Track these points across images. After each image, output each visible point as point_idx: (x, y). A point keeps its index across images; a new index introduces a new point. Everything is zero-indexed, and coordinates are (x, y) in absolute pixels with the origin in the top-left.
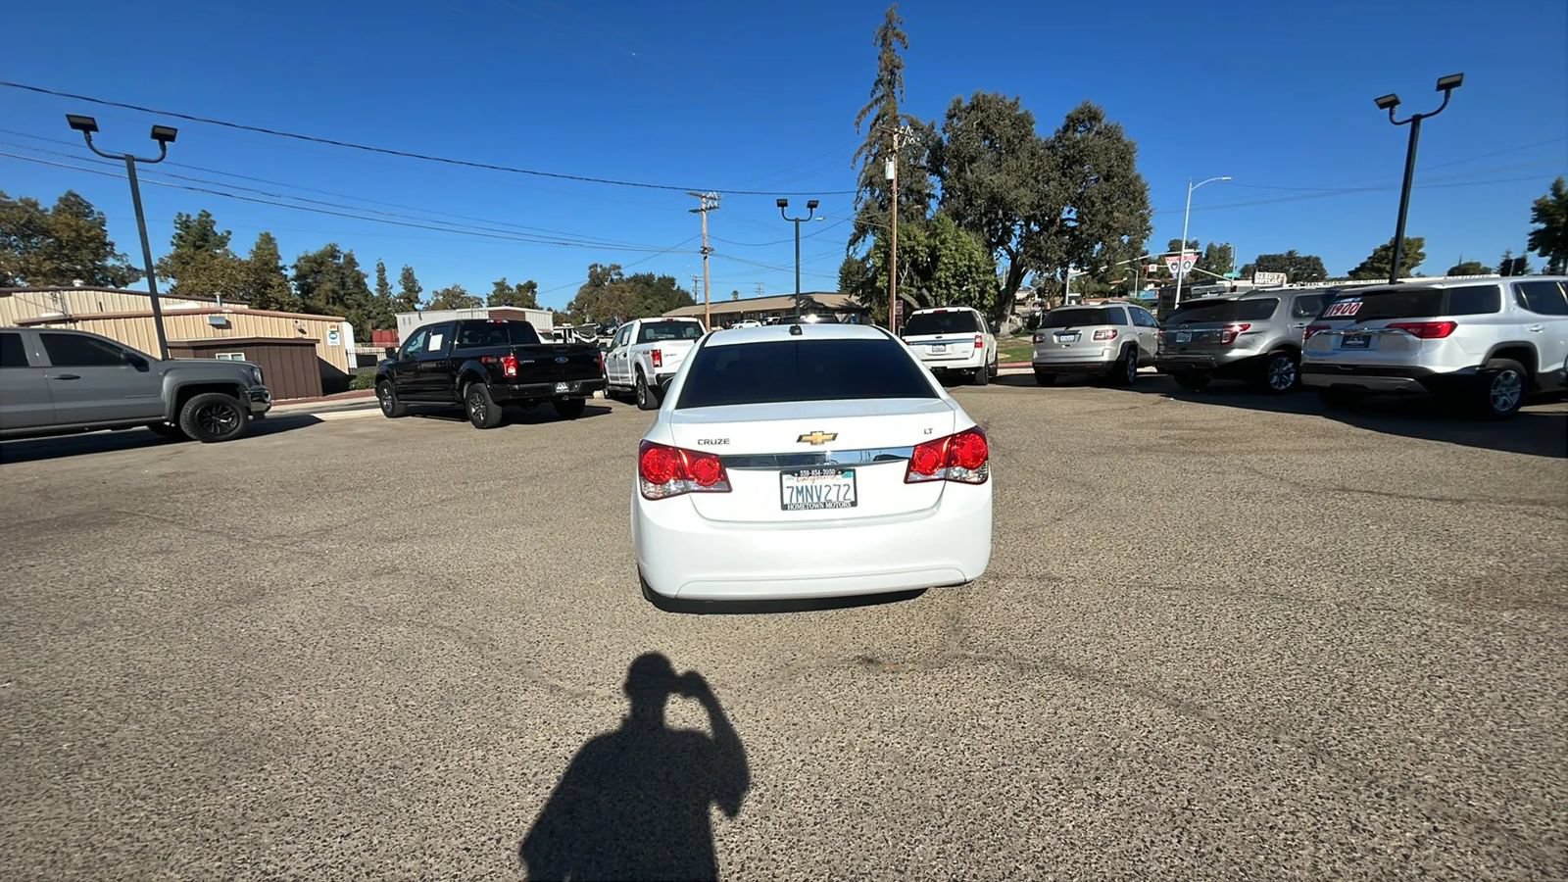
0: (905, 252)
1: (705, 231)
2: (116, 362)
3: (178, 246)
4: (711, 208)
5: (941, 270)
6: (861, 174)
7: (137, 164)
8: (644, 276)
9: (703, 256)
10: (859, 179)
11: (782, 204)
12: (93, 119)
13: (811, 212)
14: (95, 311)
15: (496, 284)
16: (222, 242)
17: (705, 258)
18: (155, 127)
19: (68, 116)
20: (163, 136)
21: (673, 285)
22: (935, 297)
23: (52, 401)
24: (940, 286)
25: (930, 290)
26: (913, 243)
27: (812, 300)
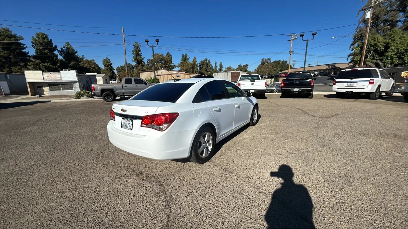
0: (371, 46)
1: (291, 46)
2: (142, 84)
3: (182, 61)
4: (294, 39)
5: (389, 52)
6: (361, 18)
7: (154, 47)
8: (277, 61)
9: (290, 54)
10: (359, 20)
11: (302, 36)
12: (148, 40)
13: (314, 37)
14: (161, 74)
15: (239, 65)
16: (188, 59)
17: (291, 55)
18: (156, 40)
19: (145, 40)
20: (157, 41)
21: (286, 63)
22: (384, 63)
23: (134, 90)
24: (387, 58)
25: (381, 60)
26: (375, 42)
27: (334, 66)
